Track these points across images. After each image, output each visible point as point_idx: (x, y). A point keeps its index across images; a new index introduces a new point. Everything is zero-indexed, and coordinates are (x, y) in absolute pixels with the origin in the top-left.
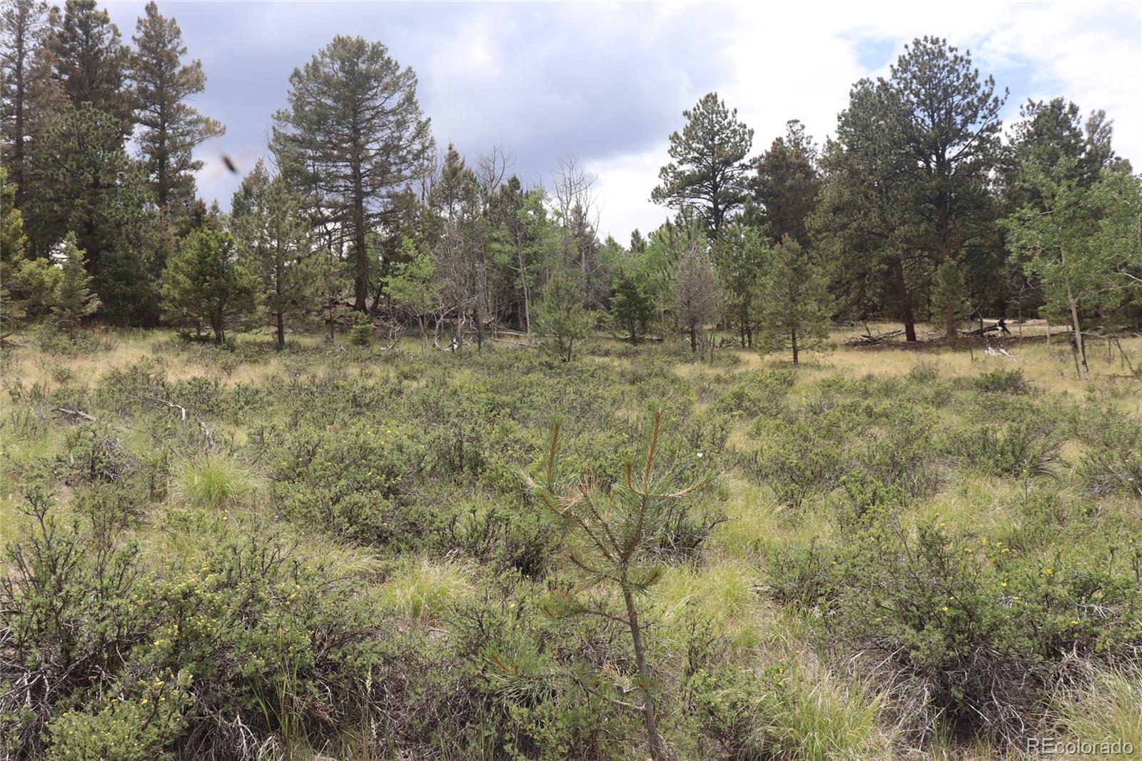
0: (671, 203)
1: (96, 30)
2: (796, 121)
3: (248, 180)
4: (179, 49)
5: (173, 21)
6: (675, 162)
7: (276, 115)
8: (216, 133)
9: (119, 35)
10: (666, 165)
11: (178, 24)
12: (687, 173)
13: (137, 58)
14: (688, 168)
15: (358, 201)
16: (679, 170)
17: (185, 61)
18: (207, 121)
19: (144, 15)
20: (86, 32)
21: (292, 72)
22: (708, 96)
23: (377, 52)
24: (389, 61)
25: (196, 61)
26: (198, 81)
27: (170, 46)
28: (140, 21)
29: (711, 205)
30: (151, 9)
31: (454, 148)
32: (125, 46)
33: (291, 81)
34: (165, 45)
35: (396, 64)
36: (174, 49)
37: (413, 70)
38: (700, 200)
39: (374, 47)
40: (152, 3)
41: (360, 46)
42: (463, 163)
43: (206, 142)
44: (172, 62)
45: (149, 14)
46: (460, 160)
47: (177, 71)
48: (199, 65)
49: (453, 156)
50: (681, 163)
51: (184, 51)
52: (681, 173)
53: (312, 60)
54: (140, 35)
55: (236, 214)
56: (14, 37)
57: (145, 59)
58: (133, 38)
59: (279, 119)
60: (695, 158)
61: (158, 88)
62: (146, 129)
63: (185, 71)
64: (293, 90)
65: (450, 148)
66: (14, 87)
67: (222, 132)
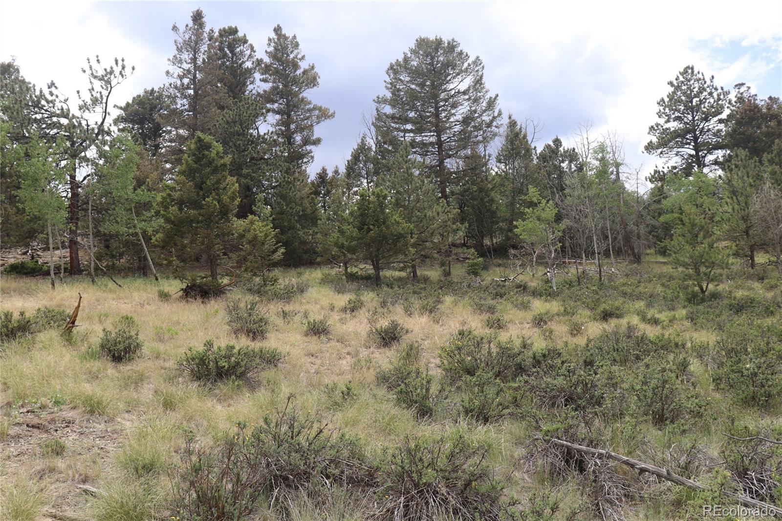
0: (661, 153)
1: (238, 50)
2: (743, 84)
3: (356, 151)
4: (299, 56)
5: (295, 37)
6: (662, 121)
7: (376, 99)
8: (329, 117)
9: (255, 52)
10: (653, 124)
11: (298, 39)
12: (672, 129)
13: (270, 66)
14: (673, 125)
15: (441, 162)
16: (664, 127)
17: (304, 65)
18: (320, 109)
19: (273, 35)
20: (232, 52)
21: (388, 66)
22: (688, 67)
23: (452, 47)
24: (461, 53)
25: (311, 65)
26: (315, 79)
27: (292, 56)
28: (270, 40)
29: (693, 152)
30: (278, 30)
31: (513, 118)
32: (259, 58)
33: (387, 73)
34: (288, 55)
35: (467, 55)
36: (296, 57)
37: (480, 58)
38: (683, 149)
39: (449, 43)
40: (278, 26)
41: (439, 43)
42: (520, 129)
43: (322, 123)
44: (296, 66)
45: (277, 34)
46: (518, 127)
47: (298, 72)
48: (313, 68)
49: (513, 124)
50: (668, 121)
51: (303, 57)
52: (667, 129)
53: (403, 56)
54: (271, 49)
55: (348, 175)
56: (191, 56)
57: (275, 66)
58: (266, 51)
59: (379, 102)
60: (678, 117)
61: (285, 86)
62: (278, 117)
63: (305, 72)
64: (388, 80)
65: (510, 118)
66: (191, 92)
67: (333, 115)
